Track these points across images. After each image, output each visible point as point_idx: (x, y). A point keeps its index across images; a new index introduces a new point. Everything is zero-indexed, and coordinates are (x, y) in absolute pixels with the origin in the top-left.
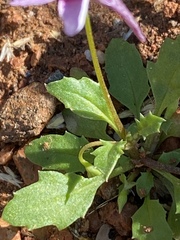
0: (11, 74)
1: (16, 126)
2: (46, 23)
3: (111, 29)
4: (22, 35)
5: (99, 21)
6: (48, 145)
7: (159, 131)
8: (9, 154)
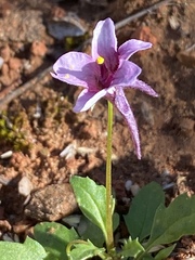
0: (63, 169)
1: (40, 206)
2: (113, 147)
3: (158, 176)
4: (89, 146)
5: (153, 165)
6: (53, 231)
7: (135, 256)
8: (24, 227)
